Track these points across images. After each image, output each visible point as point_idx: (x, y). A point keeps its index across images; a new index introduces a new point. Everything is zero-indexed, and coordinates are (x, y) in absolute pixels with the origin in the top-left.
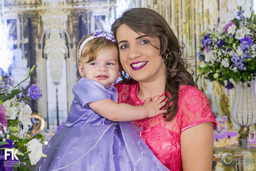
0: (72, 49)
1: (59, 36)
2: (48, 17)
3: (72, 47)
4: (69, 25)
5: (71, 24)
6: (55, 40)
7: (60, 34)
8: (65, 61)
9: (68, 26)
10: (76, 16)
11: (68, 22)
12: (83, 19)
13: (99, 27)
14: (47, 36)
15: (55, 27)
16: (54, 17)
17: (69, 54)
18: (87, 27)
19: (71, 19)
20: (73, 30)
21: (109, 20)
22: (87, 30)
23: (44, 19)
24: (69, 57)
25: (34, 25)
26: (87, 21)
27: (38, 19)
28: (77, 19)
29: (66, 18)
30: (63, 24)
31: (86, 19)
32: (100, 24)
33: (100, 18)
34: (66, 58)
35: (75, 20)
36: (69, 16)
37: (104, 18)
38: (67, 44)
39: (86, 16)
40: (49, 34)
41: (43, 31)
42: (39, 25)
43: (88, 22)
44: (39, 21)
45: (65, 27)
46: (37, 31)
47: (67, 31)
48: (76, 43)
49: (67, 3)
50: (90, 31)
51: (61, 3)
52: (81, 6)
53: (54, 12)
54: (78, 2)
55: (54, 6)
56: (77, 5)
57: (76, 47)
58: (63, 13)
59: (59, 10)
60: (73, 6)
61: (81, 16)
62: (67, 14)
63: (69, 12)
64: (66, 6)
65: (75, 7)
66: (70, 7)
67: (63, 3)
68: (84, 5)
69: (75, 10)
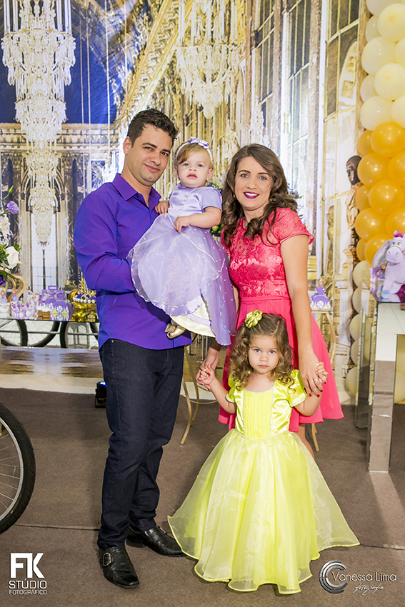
0: (63, 201)
1: (48, 184)
2: (34, 160)
3: (63, 199)
4: (60, 171)
5: (62, 169)
6: (42, 188)
7: (49, 182)
8: (54, 215)
9: (58, 172)
10: (69, 161)
11: (59, 168)
12: (78, 164)
13: (97, 175)
14: (32, 183)
15: (42, 173)
16: (41, 160)
17: (59, 207)
18: (82, 174)
19: (62, 164)
20: (65, 178)
21: (109, 167)
22: (82, 178)
23: (28, 162)
24: (59, 211)
25: (16, 169)
26: (82, 167)
27: (21, 161)
28: (70, 164)
29: (56, 163)
30: (53, 170)
31: (81, 164)
32: (98, 171)
33: (99, 164)
34: (55, 212)
35: (68, 165)
36: (59, 159)
37: (103, 164)
38: (57, 194)
39: (82, 161)
40: (35, 182)
41: (28, 177)
42: (22, 168)
43: (84, 168)
44: (22, 163)
45: (54, 173)
46: (20, 177)
47: (57, 177)
48: (68, 194)
49: (57, 143)
50: (86, 180)
51: (51, 143)
52: (75, 148)
53: (42, 154)
54: (71, 143)
55: (41, 147)
56: (71, 147)
57: (68, 199)
58: (53, 156)
59: (47, 151)
60: (65, 148)
61: (75, 160)
62: (57, 157)
63: (60, 155)
64: (56, 148)
65: (68, 148)
66: (62, 148)
67: (53, 143)
68: (79, 147)
69: (68, 152)
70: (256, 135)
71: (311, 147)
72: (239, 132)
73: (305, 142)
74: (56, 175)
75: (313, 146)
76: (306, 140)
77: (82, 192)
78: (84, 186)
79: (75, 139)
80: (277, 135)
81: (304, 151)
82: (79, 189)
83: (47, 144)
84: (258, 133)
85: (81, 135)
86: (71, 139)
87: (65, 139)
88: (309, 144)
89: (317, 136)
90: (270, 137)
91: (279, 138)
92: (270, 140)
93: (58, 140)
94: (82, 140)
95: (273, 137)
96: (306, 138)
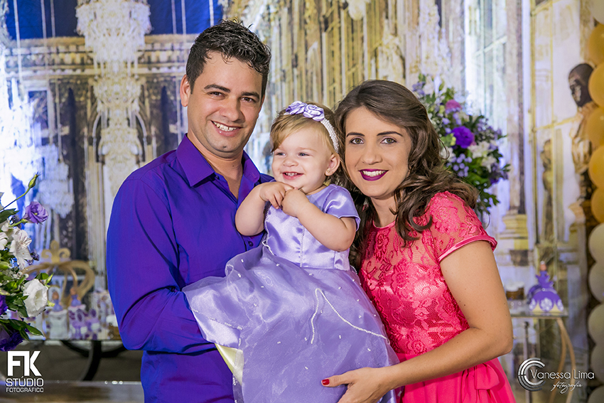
0: (150, 147)
1: (126, 122)
2: (105, 88)
3: (149, 143)
4: (144, 103)
5: (147, 101)
6: (119, 129)
7: (128, 119)
9: (141, 105)
10: (156, 88)
11: (142, 99)
12: (169, 93)
14: (104, 122)
15: (118, 107)
16: (117, 88)
17: (143, 155)
18: (176, 107)
19: (146, 93)
20: (152, 113)
22: (176, 112)
23: (97, 92)
24: (143, 161)
25: (80, 102)
26: (175, 96)
27: (87, 91)
28: (158, 93)
29: (138, 91)
30: (133, 102)
31: (174, 93)
34: (138, 162)
35: (155, 94)
36: (142, 86)
38: (140, 137)
39: (175, 87)
40: (108, 120)
41: (97, 114)
42: (89, 102)
44: (89, 94)
45: (136, 106)
46: (86, 114)
47: (140, 113)
48: (157, 136)
49: (139, 63)
50: (181, 115)
51: (129, 65)
52: (164, 70)
53: (116, 80)
54: (158, 62)
55: (116, 69)
56: (158, 68)
57: (157, 142)
58: (133, 82)
59: (124, 75)
60: (150, 69)
61: (164, 88)
62: (140, 83)
63: (143, 81)
64: (137, 70)
65: (154, 70)
66: (145, 70)
67: (132, 63)
68: (170, 68)
69: (155, 75)
70: (429, 40)
71: (511, 54)
72: (402, 37)
73: (501, 47)
74: (138, 108)
75: (515, 52)
76: (504, 45)
77: (175, 132)
78: (179, 123)
79: (163, 56)
80: (459, 39)
81: (501, 59)
82: (172, 129)
83: (123, 65)
84: (431, 37)
85: (172, 49)
86: (158, 58)
87: (149, 58)
88: (508, 48)
89: (520, 38)
90: (448, 43)
91: (463, 43)
92: (449, 47)
93: (140, 58)
94: (174, 58)
95: (453, 42)
96: (503, 40)
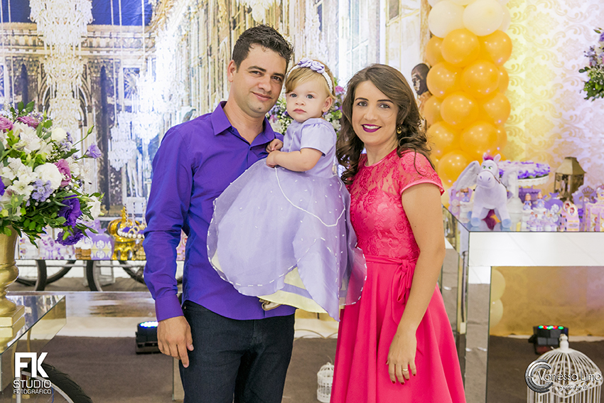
0: (90, 114)
2: (54, 66)
3: (90, 111)
4: (86, 79)
5: (89, 77)
6: (64, 99)
7: (73, 92)
8: (80, 130)
9: (83, 80)
10: (96, 67)
11: (85, 75)
12: (107, 72)
13: (130, 84)
14: (52, 93)
15: (64, 81)
16: (63, 66)
17: (85, 121)
18: (112, 83)
19: (88, 71)
20: (92, 87)
21: (144, 74)
22: (113, 87)
23: (46, 68)
24: (85, 125)
25: (32, 76)
26: (113, 75)
27: (38, 67)
28: (98, 72)
29: (81, 69)
30: (77, 77)
31: (111, 72)
32: (132, 80)
33: (132, 71)
34: (81, 126)
35: (95, 72)
36: (85, 65)
37: (137, 71)
38: (83, 106)
39: (112, 67)
40: (56, 91)
41: (46, 86)
42: (39, 76)
43: (115, 76)
44: (39, 70)
45: (79, 82)
46: (37, 86)
47: (82, 86)
48: (96, 105)
49: (82, 47)
50: (117, 89)
51: (74, 47)
52: (103, 53)
53: (63, 59)
54: (99, 47)
55: (63, 51)
56: (98, 52)
57: (96, 111)
58: (77, 61)
59: (70, 56)
60: (91, 52)
61: (103, 67)
62: (83, 63)
63: (86, 61)
64: (81, 52)
65: (95, 53)
66: (87, 53)
67: (77, 46)
68: (108, 52)
69: (95, 58)
70: (312, 40)
71: (372, 53)
72: (293, 37)
73: (365, 48)
74: (81, 83)
75: (374, 53)
76: (367, 46)
77: (112, 103)
78: (115, 96)
79: (103, 42)
80: (335, 40)
81: (365, 57)
82: (109, 100)
83: (70, 47)
84: (313, 38)
85: (111, 38)
86: (98, 43)
87: (91, 43)
88: (369, 50)
89: (378, 42)
90: (327, 43)
91: (337, 44)
92: (326, 46)
93: (83, 43)
94: (112, 44)
95: (330, 43)
96: (366, 43)
